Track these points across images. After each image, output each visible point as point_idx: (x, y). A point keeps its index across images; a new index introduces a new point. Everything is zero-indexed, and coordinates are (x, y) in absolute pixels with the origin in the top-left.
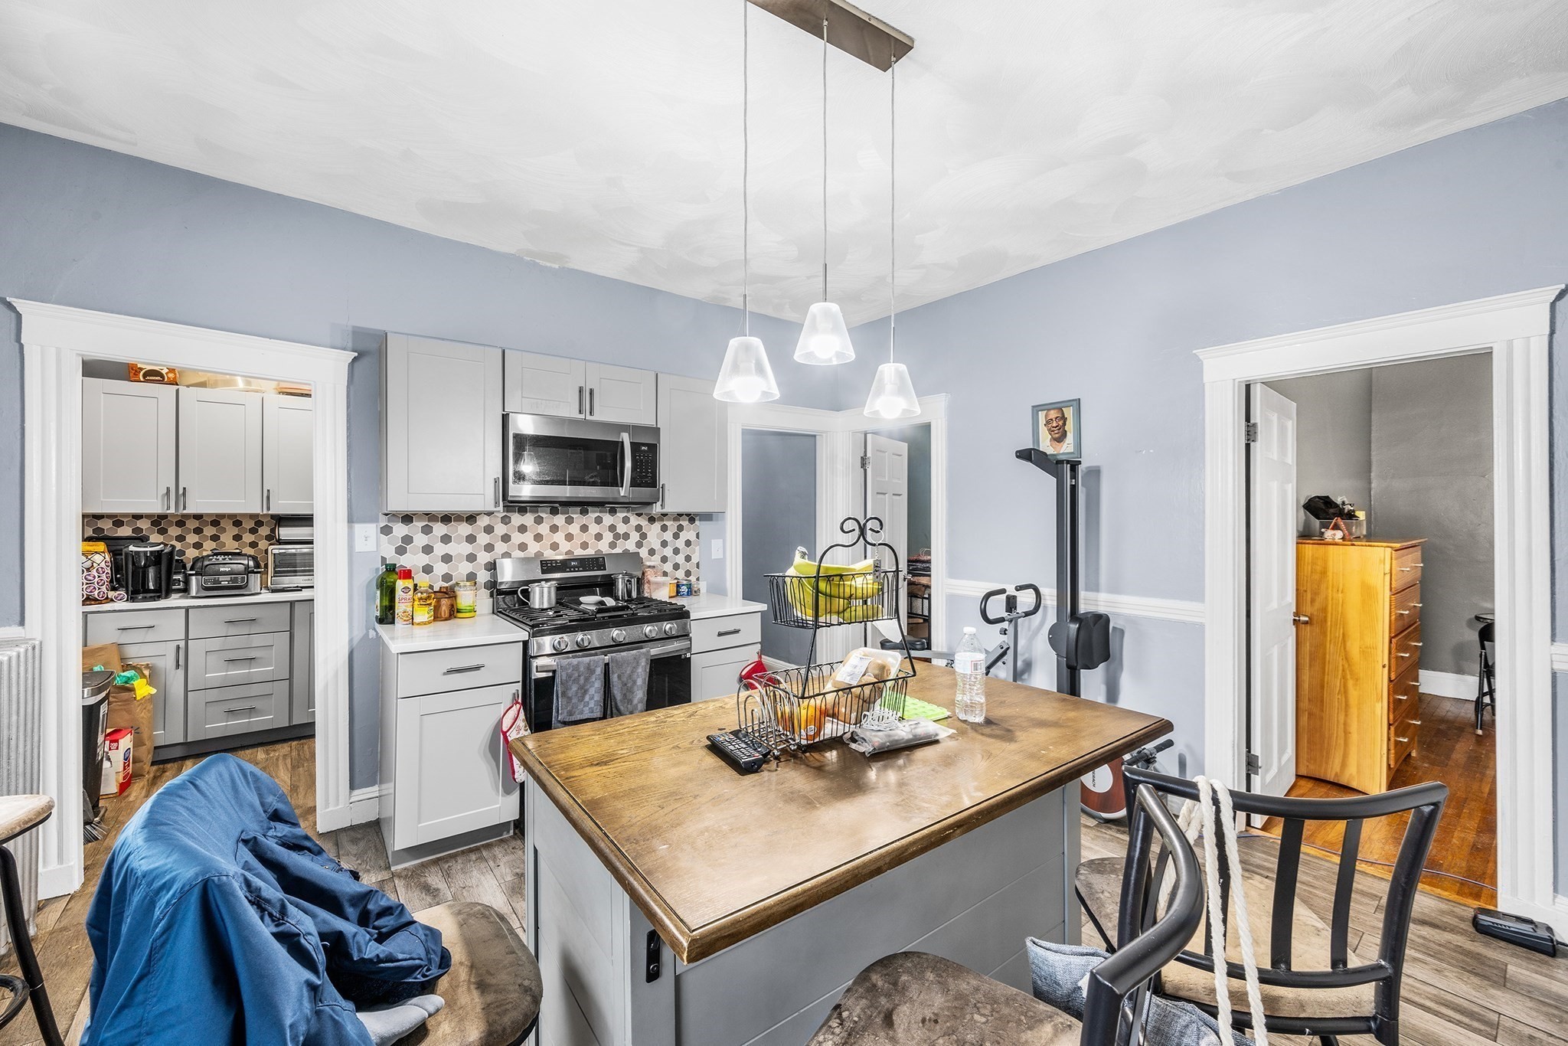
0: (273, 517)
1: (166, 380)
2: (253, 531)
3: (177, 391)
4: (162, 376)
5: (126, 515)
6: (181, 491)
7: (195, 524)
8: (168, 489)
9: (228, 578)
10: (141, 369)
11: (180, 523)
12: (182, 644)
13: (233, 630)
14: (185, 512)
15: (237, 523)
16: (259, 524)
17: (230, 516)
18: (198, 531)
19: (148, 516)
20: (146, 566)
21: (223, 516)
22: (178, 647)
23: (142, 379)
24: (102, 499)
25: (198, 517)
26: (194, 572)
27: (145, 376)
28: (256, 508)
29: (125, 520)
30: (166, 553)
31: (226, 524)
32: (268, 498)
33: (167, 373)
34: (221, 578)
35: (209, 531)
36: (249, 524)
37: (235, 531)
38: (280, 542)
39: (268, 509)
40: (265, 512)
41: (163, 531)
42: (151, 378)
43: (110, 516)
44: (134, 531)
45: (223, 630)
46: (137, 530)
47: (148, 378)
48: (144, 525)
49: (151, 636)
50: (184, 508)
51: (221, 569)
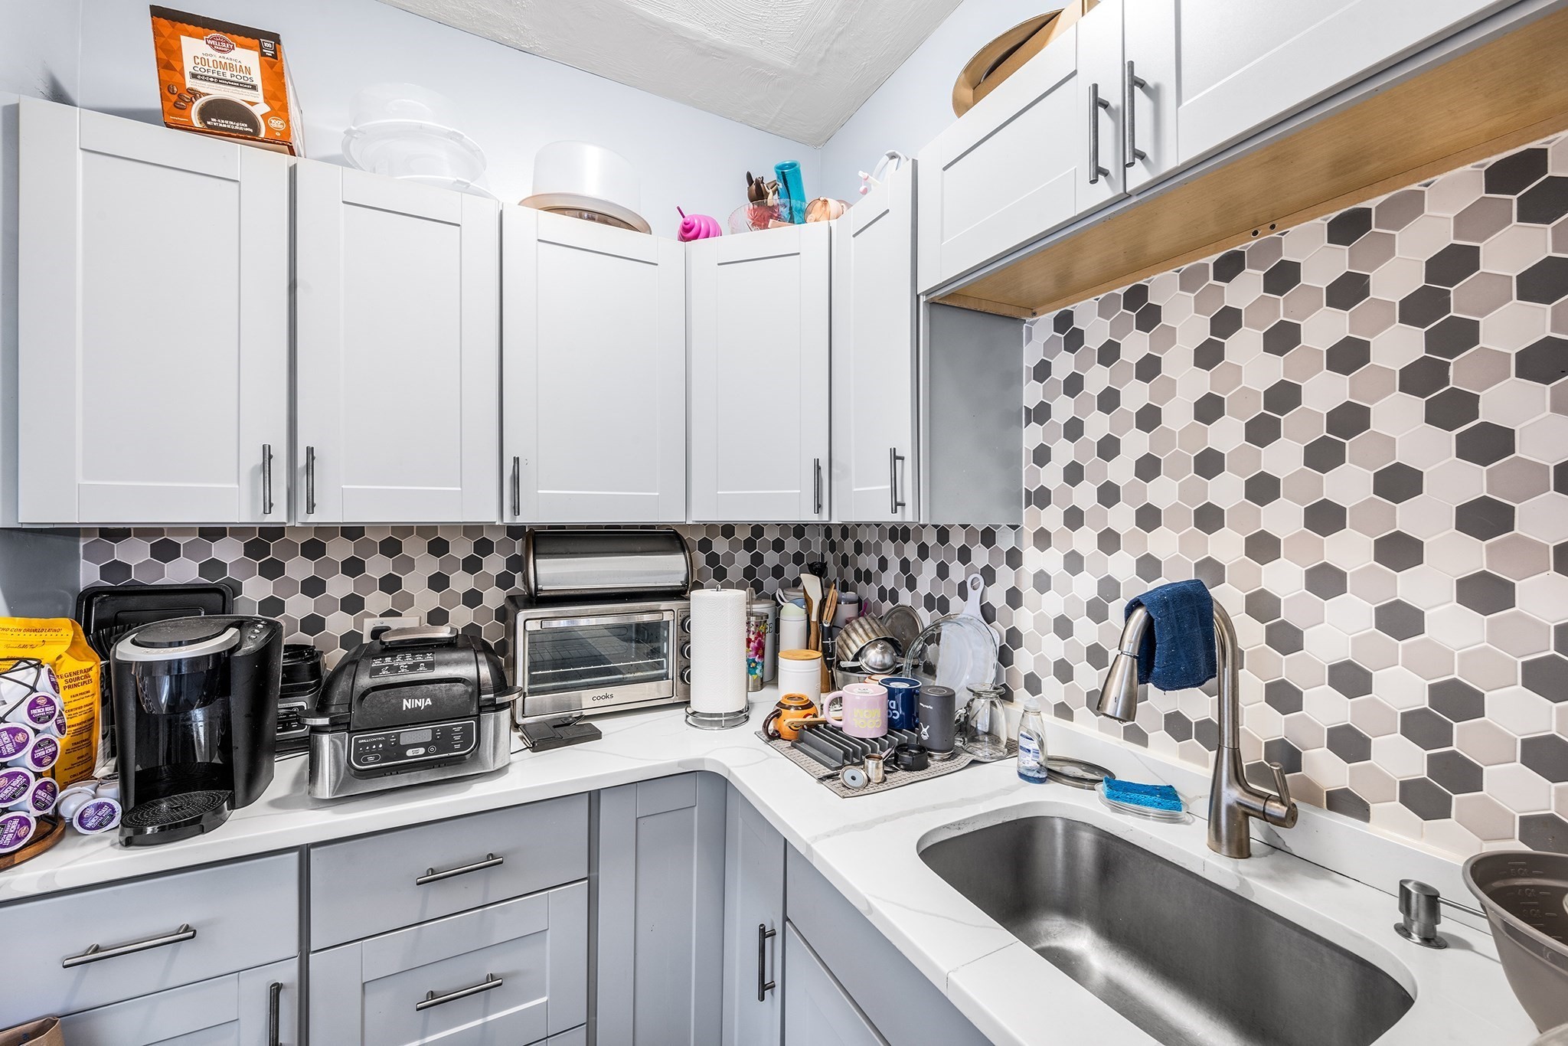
0: (514, 531)
1: (262, 135)
2: (472, 565)
3: (293, 172)
4: (252, 121)
5: (183, 529)
6: (302, 461)
7: (339, 550)
8: (267, 455)
9: (424, 734)
10: (195, 94)
11: (313, 549)
12: (288, 974)
13: (440, 900)
14: (313, 518)
15: (438, 547)
16: (484, 547)
17: (425, 530)
18: (353, 567)
19: (238, 531)
20: (179, 706)
21: (406, 530)
22: (276, 990)
23: (197, 123)
24: (80, 480)
25: (352, 532)
26: (325, 721)
27: (206, 113)
28: (485, 511)
29: (182, 541)
30: (249, 656)
31: (414, 548)
32: (516, 480)
33: (265, 116)
34: (407, 736)
35: (378, 566)
36: (461, 549)
37: (433, 565)
38: (537, 600)
39: (516, 510)
40: (508, 519)
41: (272, 570)
42: (223, 123)
43: (144, 532)
44: (204, 569)
45: (410, 904)
46: (212, 567)
47: (213, 122)
48: (229, 552)
49: (187, 962)
50: (311, 507)
51: (407, 704)
